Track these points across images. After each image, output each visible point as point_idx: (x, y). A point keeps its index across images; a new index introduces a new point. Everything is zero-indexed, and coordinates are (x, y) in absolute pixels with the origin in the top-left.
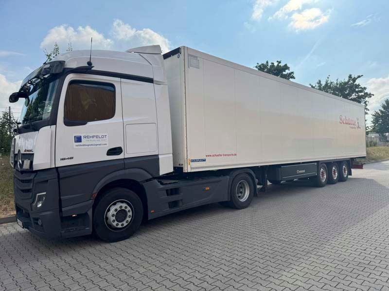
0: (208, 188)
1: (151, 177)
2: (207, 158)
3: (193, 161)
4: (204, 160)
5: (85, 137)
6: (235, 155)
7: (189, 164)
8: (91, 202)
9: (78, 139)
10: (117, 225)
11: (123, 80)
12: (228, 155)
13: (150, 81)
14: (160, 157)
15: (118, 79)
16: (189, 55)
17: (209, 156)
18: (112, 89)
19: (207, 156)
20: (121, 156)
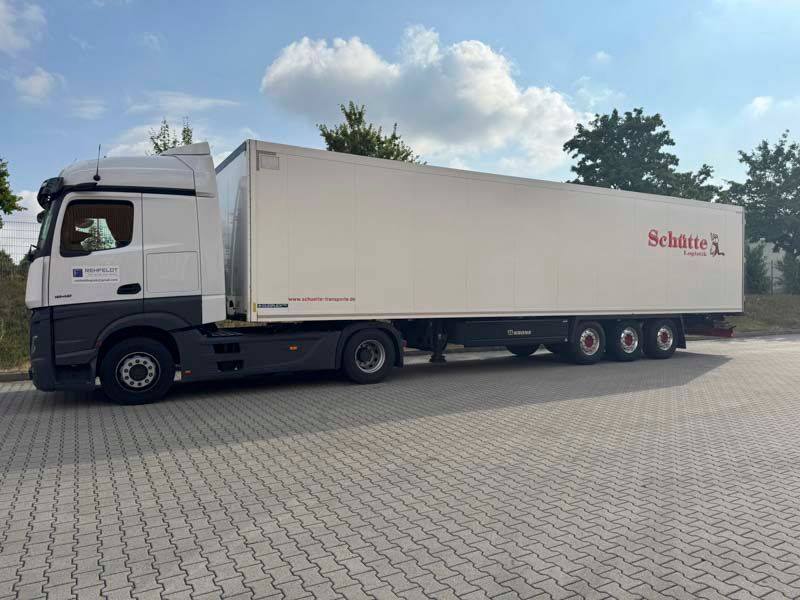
0: (295, 348)
1: (187, 325)
2: (290, 303)
3: (262, 306)
4: (287, 306)
5: (87, 270)
6: (353, 299)
7: (255, 310)
8: (94, 351)
9: (78, 273)
10: (132, 383)
11: (145, 195)
12: (337, 300)
13: (191, 193)
14: (203, 298)
15: (139, 194)
16: (258, 152)
17: (295, 300)
18: (129, 207)
19: (290, 300)
20: (138, 296)
